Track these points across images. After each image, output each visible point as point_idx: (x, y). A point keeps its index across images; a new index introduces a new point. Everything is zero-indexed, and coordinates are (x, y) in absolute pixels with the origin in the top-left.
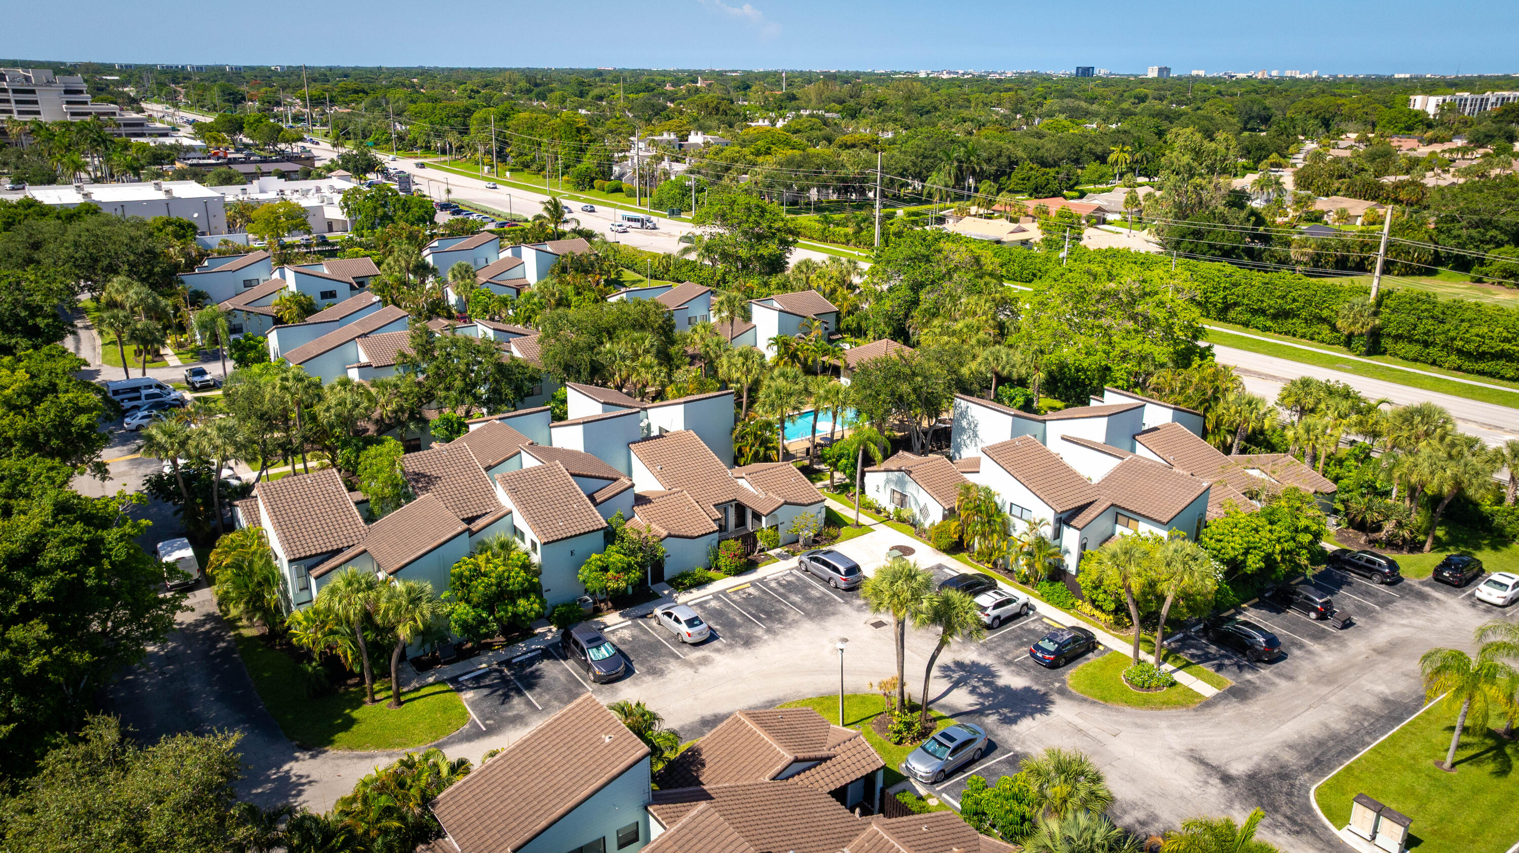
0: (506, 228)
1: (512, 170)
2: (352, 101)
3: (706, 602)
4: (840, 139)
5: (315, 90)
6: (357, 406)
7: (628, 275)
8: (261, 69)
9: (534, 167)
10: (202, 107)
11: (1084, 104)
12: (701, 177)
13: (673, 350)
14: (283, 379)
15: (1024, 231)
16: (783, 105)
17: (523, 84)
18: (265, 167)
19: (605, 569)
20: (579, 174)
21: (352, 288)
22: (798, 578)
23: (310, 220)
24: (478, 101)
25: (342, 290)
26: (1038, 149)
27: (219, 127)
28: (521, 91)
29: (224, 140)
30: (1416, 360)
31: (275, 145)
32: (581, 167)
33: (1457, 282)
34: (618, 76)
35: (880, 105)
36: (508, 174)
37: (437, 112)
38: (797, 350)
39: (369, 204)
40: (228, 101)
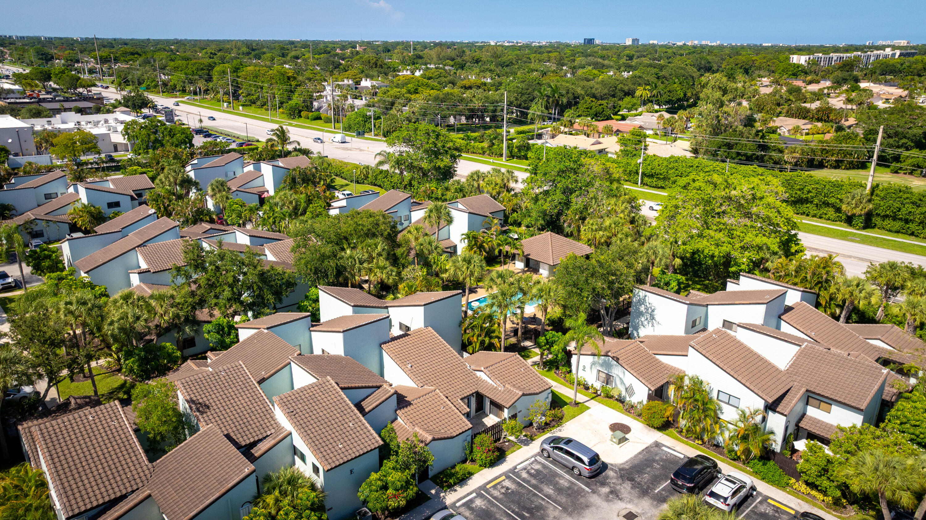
0: (244, 147)
1: (243, 105)
2: (130, 60)
3: (471, 501)
4: (460, 83)
5: (104, 53)
6: (138, 318)
7: (339, 181)
8: (67, 39)
9: (259, 103)
10: (22, 62)
11: (600, 60)
12: (376, 109)
13: (399, 251)
14: (67, 303)
15: (600, 143)
16: (415, 61)
17: (244, 49)
18: (67, 105)
19: (385, 487)
20: (291, 108)
21: (132, 198)
22: (544, 466)
23: (100, 145)
24: (216, 59)
25: (125, 202)
26: (591, 88)
27: (33, 77)
28: (243, 54)
29: (37, 86)
30: (898, 232)
31: (75, 88)
32: (292, 103)
33: (882, 173)
34: (305, 45)
35: (477, 61)
36: (241, 108)
37: (189, 66)
38: (483, 242)
39: (144, 132)
40: (42, 59)
